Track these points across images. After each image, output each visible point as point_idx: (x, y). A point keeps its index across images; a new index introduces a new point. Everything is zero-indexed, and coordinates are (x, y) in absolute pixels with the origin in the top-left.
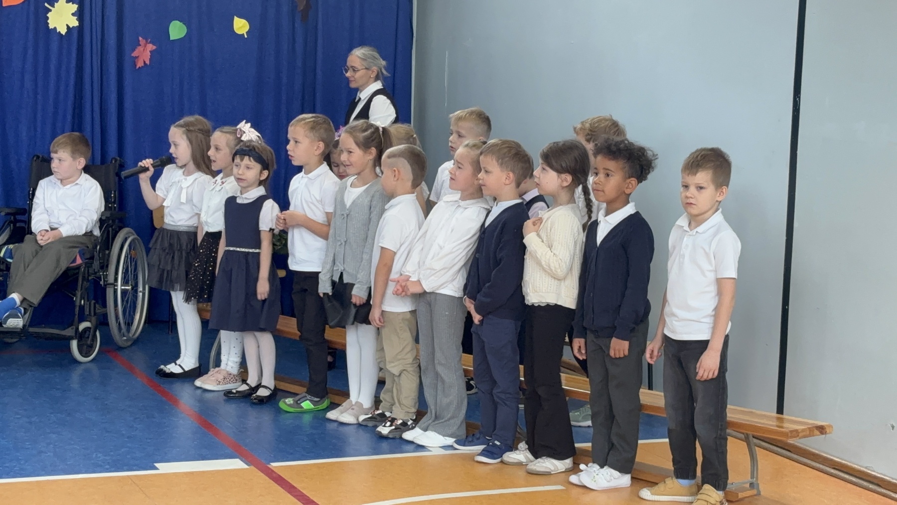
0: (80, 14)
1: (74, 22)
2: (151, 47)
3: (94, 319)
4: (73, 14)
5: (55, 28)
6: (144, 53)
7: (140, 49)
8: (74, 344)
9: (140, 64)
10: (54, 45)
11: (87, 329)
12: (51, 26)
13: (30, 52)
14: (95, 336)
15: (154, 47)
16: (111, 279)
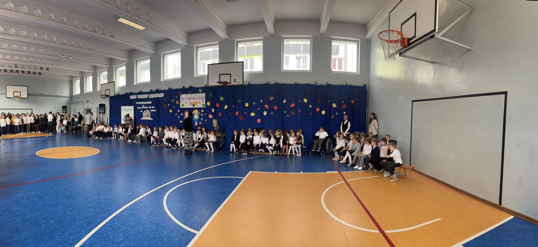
1: (325, 113)
3: (324, 150)
6: (333, 117)
8: (321, 153)
10: (322, 116)
12: (322, 114)
13: (320, 117)
14: (324, 152)
16: (327, 145)
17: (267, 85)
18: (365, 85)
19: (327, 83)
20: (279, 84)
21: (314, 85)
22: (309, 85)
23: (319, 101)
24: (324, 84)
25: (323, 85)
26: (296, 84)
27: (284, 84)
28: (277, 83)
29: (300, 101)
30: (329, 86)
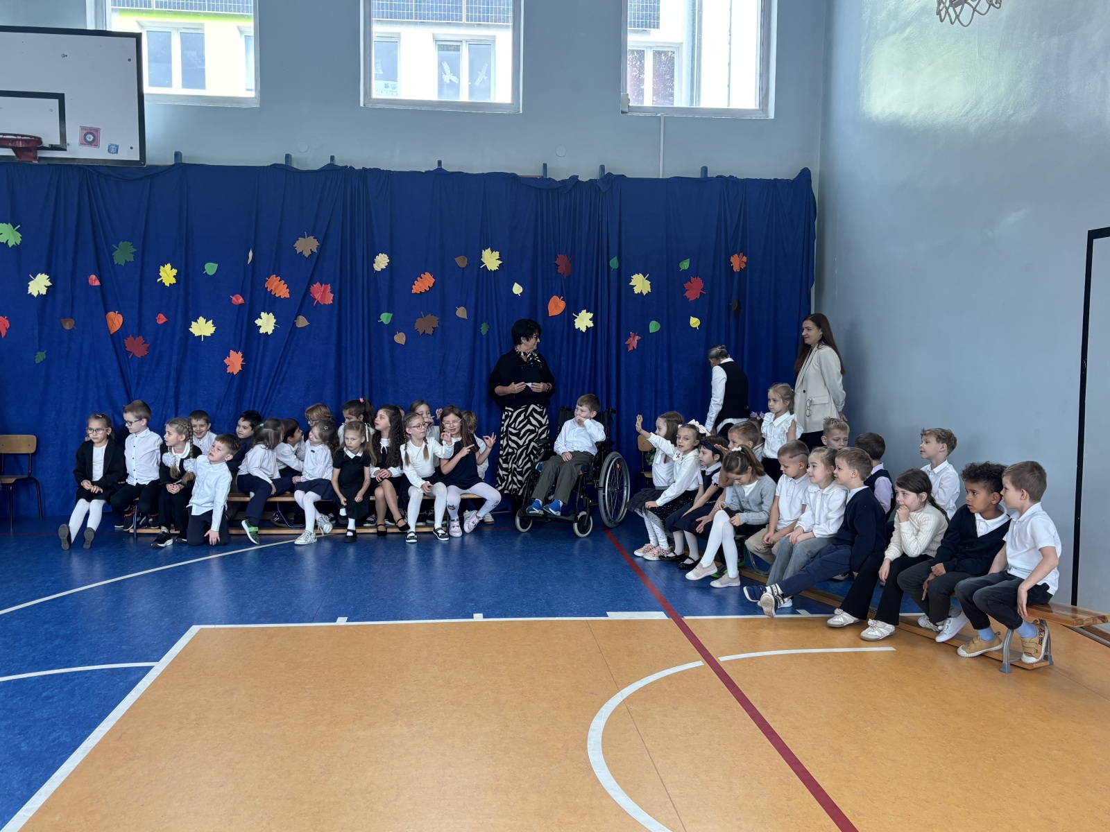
0: (593, 319)
1: (591, 324)
2: (637, 338)
3: (588, 510)
4: (590, 320)
5: (579, 328)
6: (633, 342)
7: (631, 339)
8: (576, 525)
9: (631, 348)
10: (579, 340)
11: (583, 517)
12: (577, 327)
13: (565, 343)
14: (589, 520)
15: (640, 338)
16: (601, 485)
17: (284, 173)
18: (805, 174)
19: (602, 168)
20: (348, 171)
21: (534, 179)
22: (513, 177)
23: (562, 261)
24: (587, 172)
25: (583, 178)
26: (440, 174)
27: (376, 171)
28: (339, 162)
29: (462, 262)
30: (611, 184)
